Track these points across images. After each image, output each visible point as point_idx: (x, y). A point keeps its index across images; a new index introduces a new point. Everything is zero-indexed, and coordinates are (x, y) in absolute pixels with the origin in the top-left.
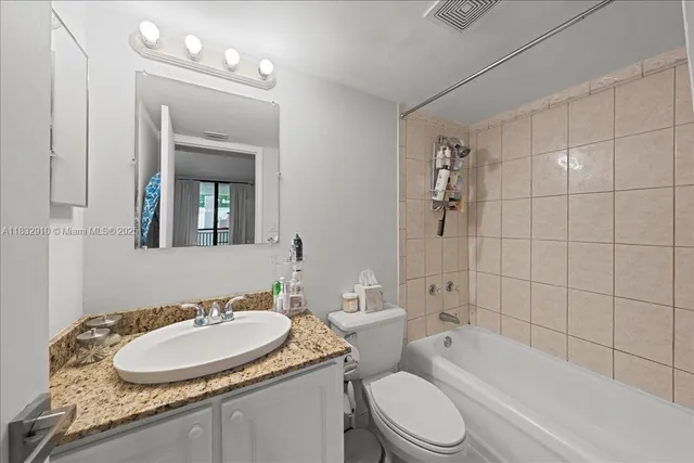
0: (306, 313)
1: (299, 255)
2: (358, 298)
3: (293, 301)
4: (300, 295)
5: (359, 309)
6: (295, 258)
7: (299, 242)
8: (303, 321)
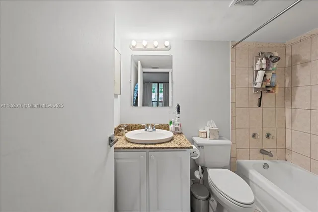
0: (181, 134)
1: (179, 111)
2: (206, 132)
3: (176, 128)
4: (179, 127)
5: (206, 137)
6: (177, 113)
7: (178, 106)
8: (179, 136)
